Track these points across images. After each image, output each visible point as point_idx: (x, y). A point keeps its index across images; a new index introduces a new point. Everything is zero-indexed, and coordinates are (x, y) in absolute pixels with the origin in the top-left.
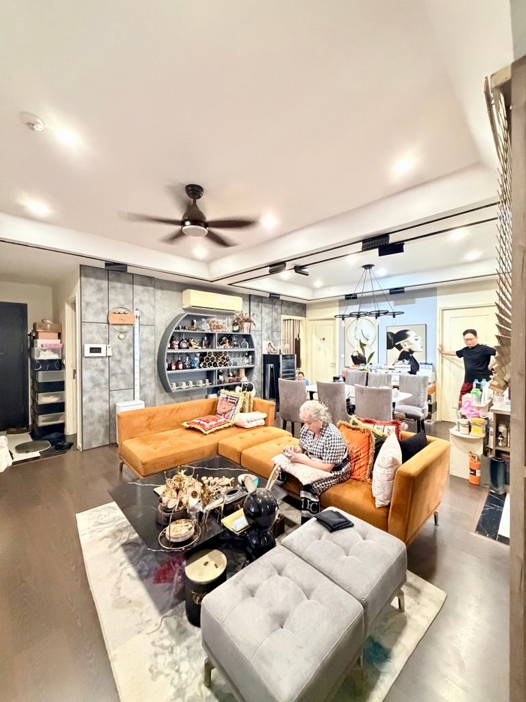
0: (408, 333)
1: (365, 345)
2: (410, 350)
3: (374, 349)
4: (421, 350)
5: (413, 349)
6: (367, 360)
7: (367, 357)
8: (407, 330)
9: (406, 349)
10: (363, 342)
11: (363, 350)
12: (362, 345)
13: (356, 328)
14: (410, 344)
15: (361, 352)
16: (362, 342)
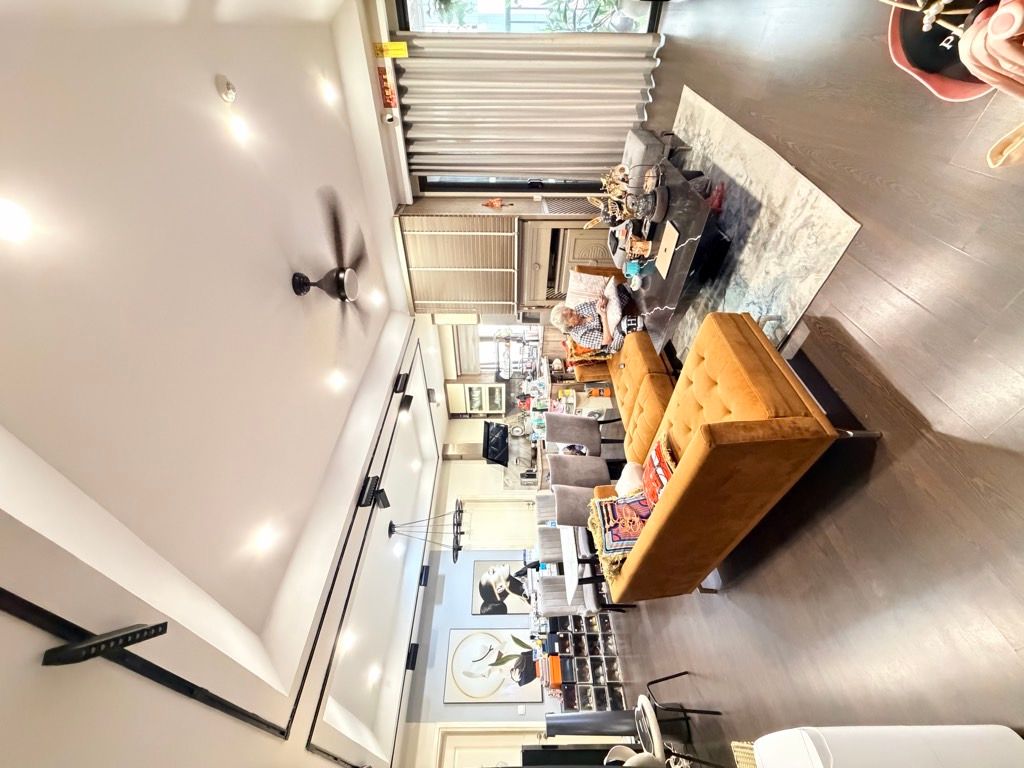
0: (484, 583)
1: (500, 654)
2: (507, 580)
3: (506, 636)
4: (507, 566)
5: (507, 576)
6: (526, 650)
7: (520, 650)
8: (480, 584)
9: (506, 586)
10: (493, 658)
11: (509, 658)
12: (501, 660)
13: (469, 675)
14: (499, 580)
15: (512, 663)
16: (494, 660)
